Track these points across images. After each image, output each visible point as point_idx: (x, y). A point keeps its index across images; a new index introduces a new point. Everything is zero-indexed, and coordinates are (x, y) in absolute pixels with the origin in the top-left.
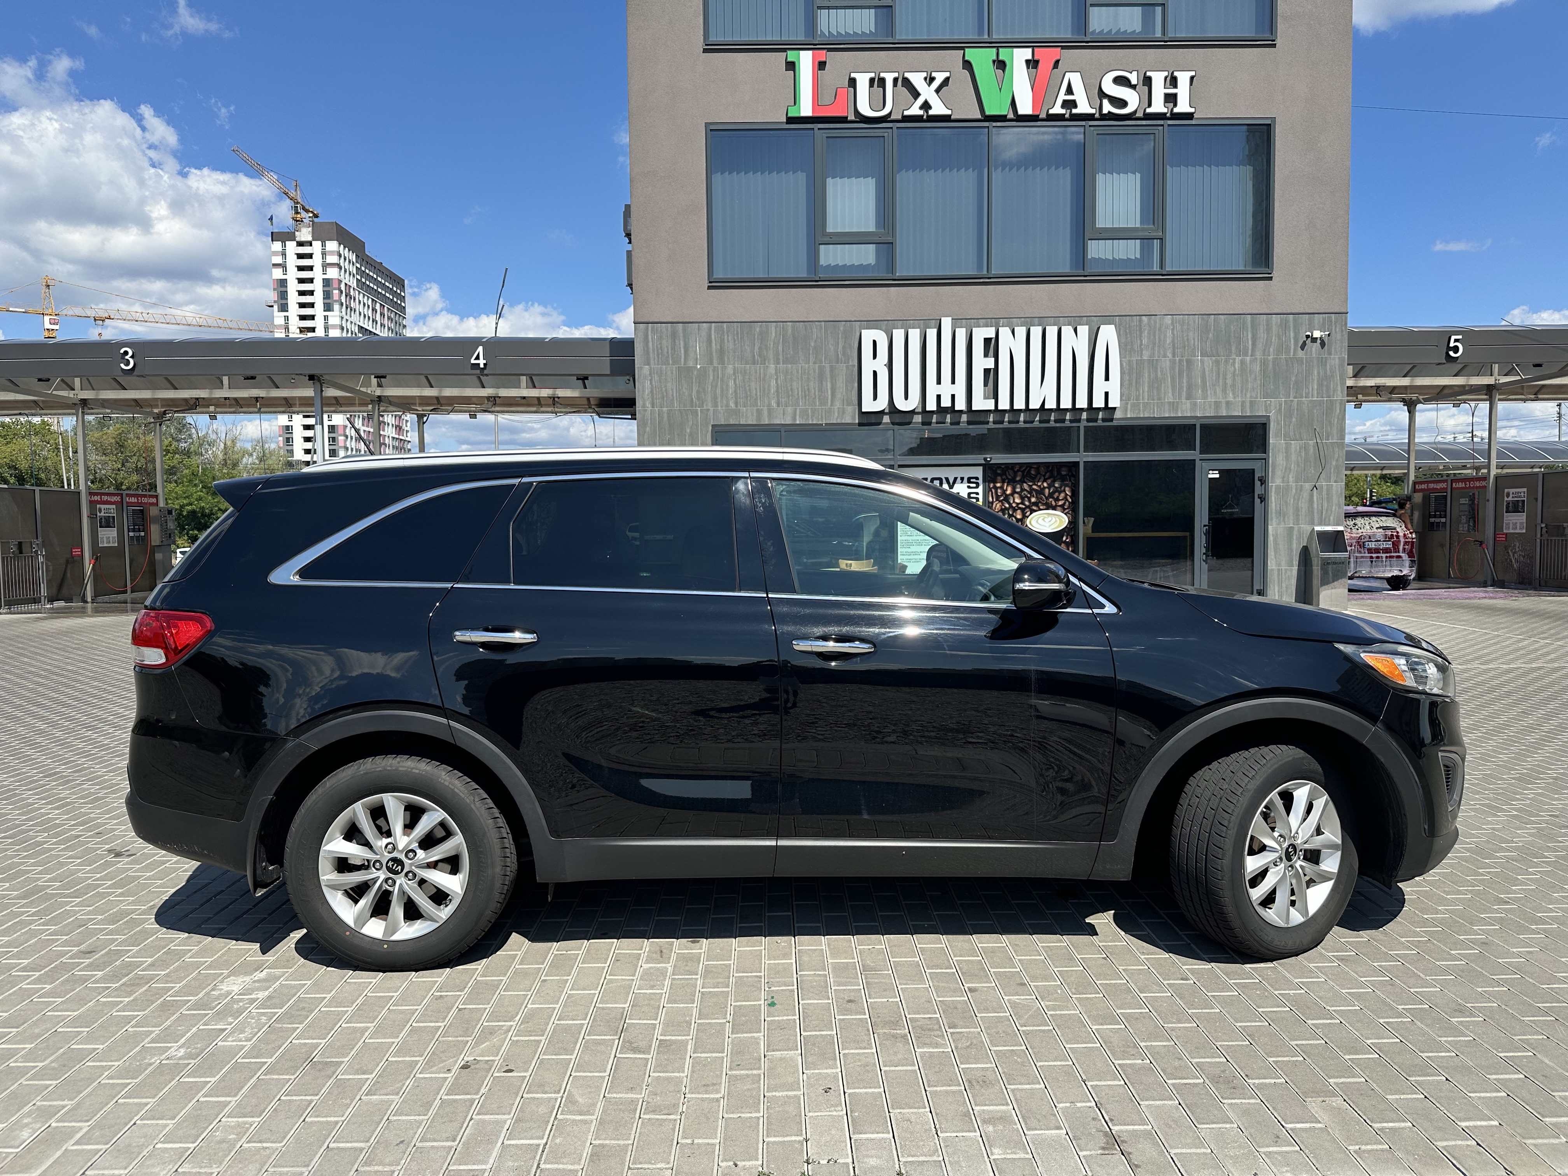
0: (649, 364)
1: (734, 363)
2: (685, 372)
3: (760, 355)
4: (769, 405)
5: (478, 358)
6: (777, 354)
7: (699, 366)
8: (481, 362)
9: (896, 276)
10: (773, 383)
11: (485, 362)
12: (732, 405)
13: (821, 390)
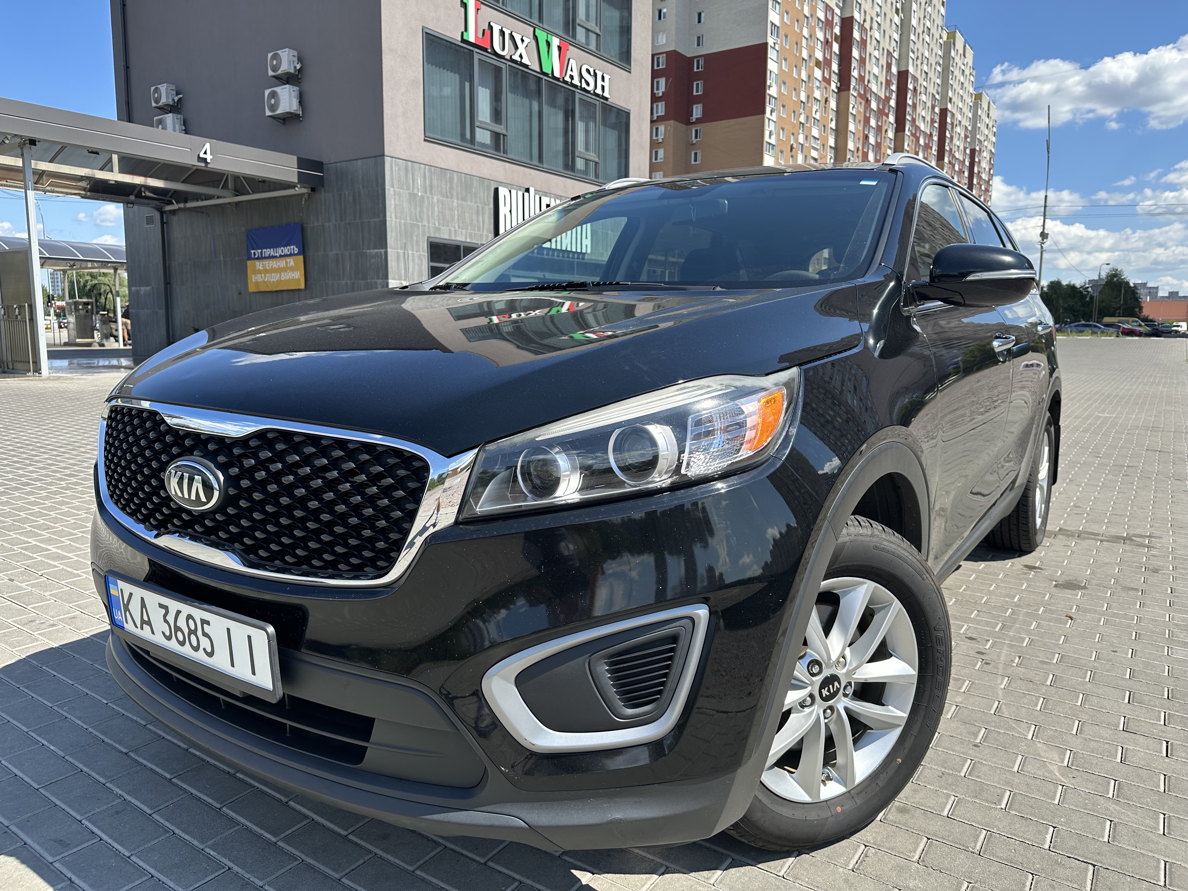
0: (393, 187)
1: (437, 196)
2: (413, 196)
3: (450, 193)
4: (455, 227)
5: (205, 153)
6: (458, 194)
7: (420, 194)
8: (209, 157)
9: (509, 156)
10: (456, 213)
11: (211, 157)
12: (437, 224)
13: (478, 221)
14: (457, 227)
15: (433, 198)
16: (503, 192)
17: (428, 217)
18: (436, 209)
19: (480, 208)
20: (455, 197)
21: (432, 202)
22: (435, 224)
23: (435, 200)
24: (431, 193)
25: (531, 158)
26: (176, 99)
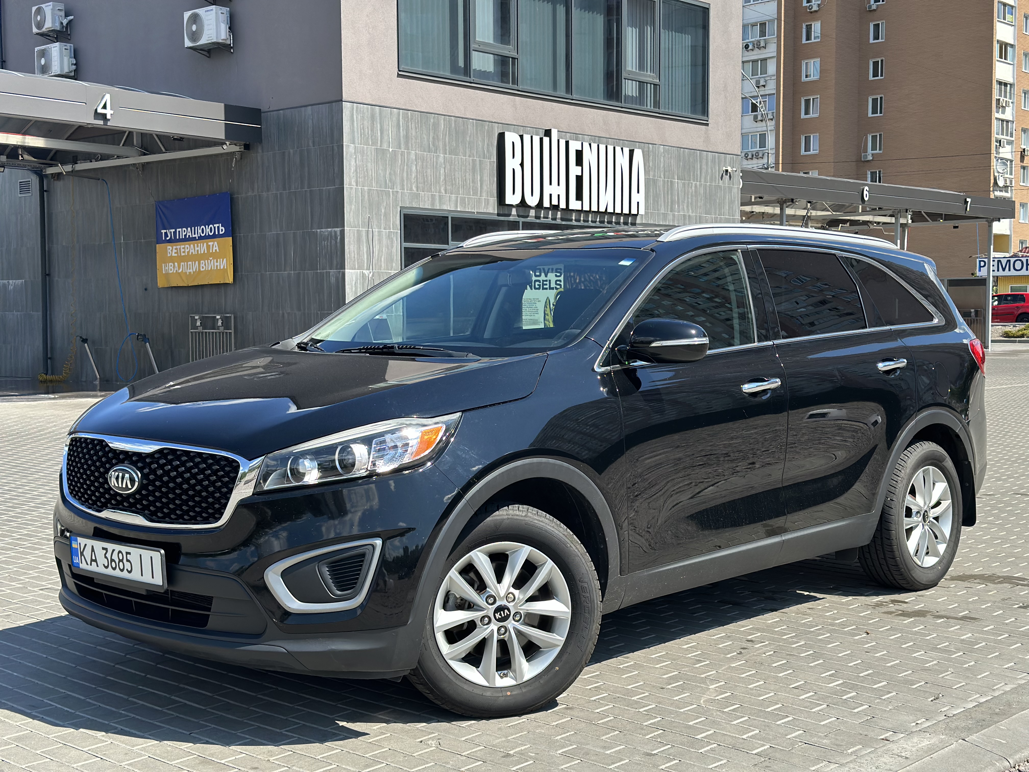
0: (354, 143)
1: (416, 150)
2: (381, 153)
3: (434, 145)
4: (440, 192)
5: (105, 107)
6: (445, 145)
7: (391, 150)
8: (109, 112)
9: (520, 88)
10: (442, 171)
11: (112, 112)
12: (414, 189)
13: (473, 182)
14: (443, 191)
15: (409, 154)
16: (511, 138)
17: (402, 180)
18: (414, 168)
19: (478, 163)
20: (441, 151)
21: (408, 160)
22: (411, 189)
23: (413, 156)
24: (407, 148)
25: (555, 87)
26: (65, 22)
